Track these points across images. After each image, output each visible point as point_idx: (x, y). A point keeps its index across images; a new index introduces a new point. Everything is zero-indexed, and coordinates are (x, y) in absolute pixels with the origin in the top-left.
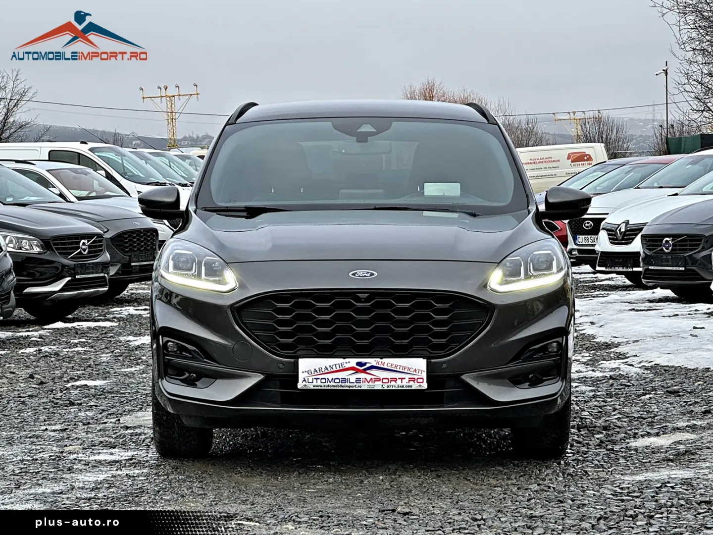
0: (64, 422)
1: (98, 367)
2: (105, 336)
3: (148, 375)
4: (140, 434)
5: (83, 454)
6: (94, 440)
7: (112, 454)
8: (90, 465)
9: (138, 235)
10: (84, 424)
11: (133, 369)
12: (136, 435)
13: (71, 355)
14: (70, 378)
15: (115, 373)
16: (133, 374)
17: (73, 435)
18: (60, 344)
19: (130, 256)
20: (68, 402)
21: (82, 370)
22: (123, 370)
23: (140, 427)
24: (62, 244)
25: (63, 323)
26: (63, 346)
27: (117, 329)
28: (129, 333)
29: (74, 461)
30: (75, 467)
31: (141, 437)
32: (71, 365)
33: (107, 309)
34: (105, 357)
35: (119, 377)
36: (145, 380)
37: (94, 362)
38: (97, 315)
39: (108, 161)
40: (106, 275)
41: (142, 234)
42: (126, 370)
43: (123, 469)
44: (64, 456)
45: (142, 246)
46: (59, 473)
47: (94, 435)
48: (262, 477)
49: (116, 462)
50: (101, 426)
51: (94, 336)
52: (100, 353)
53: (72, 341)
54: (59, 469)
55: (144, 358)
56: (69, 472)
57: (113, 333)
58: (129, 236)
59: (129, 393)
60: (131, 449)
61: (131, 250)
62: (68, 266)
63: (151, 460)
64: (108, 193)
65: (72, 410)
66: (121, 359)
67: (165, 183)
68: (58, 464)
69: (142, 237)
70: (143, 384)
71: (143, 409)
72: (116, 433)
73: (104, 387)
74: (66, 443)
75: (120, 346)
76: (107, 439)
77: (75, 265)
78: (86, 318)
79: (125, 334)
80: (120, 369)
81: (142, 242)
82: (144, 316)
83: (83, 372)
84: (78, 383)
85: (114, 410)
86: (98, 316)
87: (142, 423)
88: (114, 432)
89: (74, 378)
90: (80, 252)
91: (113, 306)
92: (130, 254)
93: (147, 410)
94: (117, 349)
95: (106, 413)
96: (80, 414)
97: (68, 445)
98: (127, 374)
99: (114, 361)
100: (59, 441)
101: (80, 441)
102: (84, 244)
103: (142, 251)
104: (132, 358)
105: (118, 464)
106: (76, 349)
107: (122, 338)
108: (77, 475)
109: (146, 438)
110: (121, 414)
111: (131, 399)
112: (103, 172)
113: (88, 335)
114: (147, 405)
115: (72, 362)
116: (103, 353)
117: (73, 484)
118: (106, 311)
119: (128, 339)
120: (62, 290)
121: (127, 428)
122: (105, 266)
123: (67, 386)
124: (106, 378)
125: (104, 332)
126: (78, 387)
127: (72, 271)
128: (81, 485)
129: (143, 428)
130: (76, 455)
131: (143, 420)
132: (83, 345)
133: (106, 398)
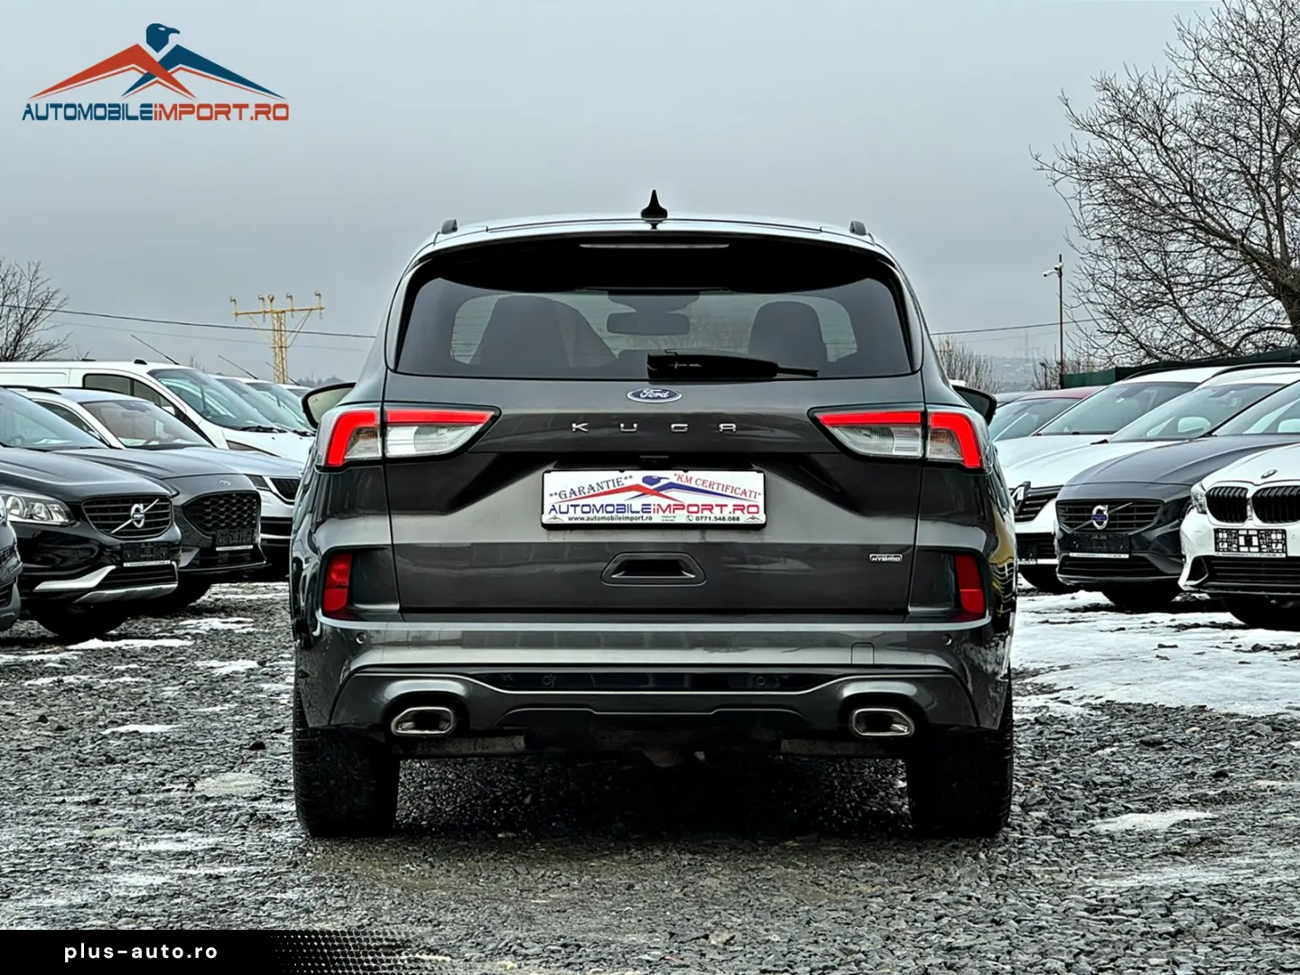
0: (96, 789)
1: (158, 706)
2: (171, 660)
3: (243, 718)
4: (230, 809)
5: (127, 841)
6: (147, 818)
7: (179, 841)
8: (140, 859)
9: (227, 502)
10: (131, 793)
11: (217, 709)
12: (222, 811)
13: (112, 687)
14: (109, 722)
15: (186, 714)
16: (219, 715)
17: (111, 810)
18: (95, 673)
19: (214, 536)
20: (104, 758)
21: (130, 711)
22: (200, 710)
23: (229, 797)
24: (101, 510)
25: (101, 641)
26: (101, 675)
27: (191, 650)
28: (212, 656)
29: (110, 853)
30: (113, 862)
31: (231, 813)
32: (111, 703)
33: (175, 622)
34: (170, 691)
35: (194, 720)
36: (238, 725)
37: (152, 698)
38: (158, 630)
39: (179, 393)
40: (174, 563)
41: (234, 501)
42: (206, 710)
43: (200, 865)
44: (94, 846)
45: (234, 520)
46: (83, 872)
47: (148, 810)
48: (450, 879)
49: (187, 854)
50: (161, 796)
51: (152, 660)
52: (161, 685)
53: (115, 668)
54: (84, 865)
55: (237, 692)
56: (100, 871)
57: (185, 656)
58: (214, 503)
59: (211, 745)
60: (213, 832)
61: (215, 525)
62: (110, 547)
63: (250, 851)
64: (178, 441)
65: (110, 771)
66: (197, 693)
67: (272, 429)
68: (81, 858)
69: (234, 505)
70: (234, 730)
71: (236, 769)
72: (187, 807)
73: (168, 735)
74: (97, 824)
75: (196, 674)
76: (171, 816)
77: (121, 545)
78: (140, 635)
79: (204, 657)
80: (196, 708)
81: (234, 513)
82: (237, 632)
83: (133, 713)
84: (122, 729)
85: (185, 770)
86: (160, 632)
87: (234, 791)
88: (185, 805)
89: (116, 722)
90: (131, 524)
91: (186, 617)
92: (213, 532)
93: (243, 770)
94: (190, 679)
95: (172, 774)
96: (124, 777)
97: (101, 826)
98: (208, 716)
99: (185, 697)
100: (85, 819)
101: (122, 820)
102: (137, 510)
103: (234, 527)
104: (216, 692)
105: (191, 857)
106: (122, 680)
107: (199, 664)
108: (115, 876)
109: (241, 814)
110: (196, 777)
111: (214, 753)
112: (171, 409)
113: (143, 659)
114: (243, 763)
115: (114, 699)
116: (166, 686)
117: (107, 891)
118: (174, 624)
119: (209, 665)
120: (100, 586)
121: (208, 799)
122: (172, 549)
123: (104, 733)
124: (171, 721)
125: (169, 655)
126: (122, 734)
127: (118, 555)
128: (122, 893)
129: (235, 798)
130: (115, 843)
131: (236, 786)
132: (134, 673)
133: (170, 751)
